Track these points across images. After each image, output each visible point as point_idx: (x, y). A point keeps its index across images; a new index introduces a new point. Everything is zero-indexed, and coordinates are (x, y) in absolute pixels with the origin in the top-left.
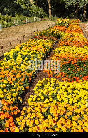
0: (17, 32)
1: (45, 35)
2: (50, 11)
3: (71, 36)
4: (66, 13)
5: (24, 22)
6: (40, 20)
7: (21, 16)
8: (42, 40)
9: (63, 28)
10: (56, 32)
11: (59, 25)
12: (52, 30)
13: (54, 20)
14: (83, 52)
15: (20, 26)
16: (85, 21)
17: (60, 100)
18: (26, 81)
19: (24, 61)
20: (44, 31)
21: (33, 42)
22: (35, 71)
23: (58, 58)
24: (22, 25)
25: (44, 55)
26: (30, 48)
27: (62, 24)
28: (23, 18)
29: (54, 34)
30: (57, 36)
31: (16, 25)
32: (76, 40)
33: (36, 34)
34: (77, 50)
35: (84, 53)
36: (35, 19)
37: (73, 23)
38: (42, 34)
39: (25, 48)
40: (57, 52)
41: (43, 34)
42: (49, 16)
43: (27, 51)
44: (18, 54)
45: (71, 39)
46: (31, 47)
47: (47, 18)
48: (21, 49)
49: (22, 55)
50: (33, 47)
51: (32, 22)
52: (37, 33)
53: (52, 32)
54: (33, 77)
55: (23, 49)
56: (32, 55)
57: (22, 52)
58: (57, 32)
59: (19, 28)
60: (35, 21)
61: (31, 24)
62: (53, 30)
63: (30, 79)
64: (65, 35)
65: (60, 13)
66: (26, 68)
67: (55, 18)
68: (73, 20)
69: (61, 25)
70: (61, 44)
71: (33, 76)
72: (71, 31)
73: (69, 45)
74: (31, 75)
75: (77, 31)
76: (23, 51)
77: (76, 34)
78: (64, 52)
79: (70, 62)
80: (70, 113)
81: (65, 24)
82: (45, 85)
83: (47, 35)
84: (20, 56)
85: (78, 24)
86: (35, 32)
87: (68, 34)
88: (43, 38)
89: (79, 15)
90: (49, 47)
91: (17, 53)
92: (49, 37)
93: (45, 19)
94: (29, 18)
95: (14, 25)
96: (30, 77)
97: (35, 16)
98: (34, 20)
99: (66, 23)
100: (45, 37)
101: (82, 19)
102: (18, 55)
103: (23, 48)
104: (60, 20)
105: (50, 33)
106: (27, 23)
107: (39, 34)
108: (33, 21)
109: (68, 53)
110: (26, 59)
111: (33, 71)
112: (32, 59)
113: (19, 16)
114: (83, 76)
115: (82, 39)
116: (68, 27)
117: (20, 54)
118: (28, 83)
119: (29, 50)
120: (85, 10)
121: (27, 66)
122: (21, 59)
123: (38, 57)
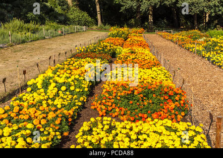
0: (48, 47)
1: (92, 52)
2: (99, 17)
3: (132, 52)
4: (123, 19)
5: (59, 33)
6: (84, 30)
7: (55, 24)
8: (89, 59)
9: (119, 41)
10: (108, 47)
11: (113, 37)
12: (102, 45)
13: (105, 29)
14: (152, 76)
15: (53, 39)
18: (64, 123)
19: (59, 92)
20: (90, 46)
21: (74, 63)
22: (77, 107)
23: (113, 85)
24: (56, 38)
25: (91, 82)
26: (69, 71)
27: (118, 35)
28: (58, 28)
29: (106, 50)
30: (110, 54)
31: (47, 37)
32: (140, 58)
33: (78, 51)
34: (141, 74)
35: (152, 78)
36: (77, 28)
37: (134, 34)
38: (87, 51)
39: (62, 71)
41: (89, 50)
42: (97, 24)
43: (64, 76)
44: (51, 81)
45: (131, 57)
46: (71, 70)
47: (95, 27)
48: (56, 74)
49: (56, 82)
50: (74, 70)
51: (72, 33)
52: (80, 49)
53: (103, 47)
54: (75, 117)
55: (58, 73)
56: (73, 83)
57: (57, 79)
58: (110, 46)
59: (51, 42)
60: (77, 32)
61: (70, 36)
62: (105, 43)
63: (70, 120)
64: (124, 51)
66: (64, 103)
67: (107, 27)
68: (134, 29)
71: (75, 115)
72: (132, 45)
74: (72, 113)
75: (140, 46)
76: (58, 76)
77: (139, 49)
79: (132, 91)
81: (123, 36)
82: (94, 129)
83: (95, 51)
84: (53, 84)
85: (142, 35)
86: (77, 48)
87: (127, 49)
88: (89, 57)
89: (143, 22)
91: (49, 79)
92: (98, 55)
93: (92, 29)
94: (67, 27)
95: (44, 38)
96: (70, 116)
97: (76, 25)
98: (74, 29)
99: (124, 33)
100: (93, 55)
101: (147, 28)
102: (50, 84)
103: (57, 71)
104: (114, 30)
105: (100, 49)
106: (64, 35)
107: (82, 50)
108: (73, 31)
110: (63, 88)
111: (74, 108)
112: (72, 88)
113: (52, 24)
114: (154, 112)
115: (148, 57)
116: (127, 39)
117: (54, 82)
118: (67, 127)
119: (68, 75)
120: (150, 14)
121: (65, 100)
122: (56, 89)
123: (83, 85)
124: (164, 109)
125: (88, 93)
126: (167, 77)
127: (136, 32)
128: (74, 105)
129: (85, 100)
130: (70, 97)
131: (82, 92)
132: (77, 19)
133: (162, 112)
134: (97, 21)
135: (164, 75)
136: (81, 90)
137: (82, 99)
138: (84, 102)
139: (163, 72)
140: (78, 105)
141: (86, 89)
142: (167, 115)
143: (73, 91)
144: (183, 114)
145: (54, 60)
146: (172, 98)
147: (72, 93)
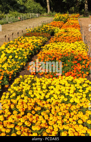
0: (9, 30)
1: (38, 32)
2: (48, 6)
3: (66, 32)
4: (66, 8)
5: (19, 19)
6: (37, 16)
7: (16, 13)
8: (34, 37)
9: (60, 24)
10: (49, 28)
11: (56, 21)
12: (44, 27)
14: (73, 48)
15: (14, 23)
16: (86, 15)
17: (32, 96)
18: (5, 79)
19: (8, 59)
20: (36, 28)
21: (22, 40)
22: (17, 69)
23: (44, 54)
24: (15, 23)
25: (31, 52)
26: (16, 46)
28: (18, 15)
29: (47, 30)
30: (50, 33)
31: (10, 22)
32: (70, 36)
33: (27, 31)
34: (66, 46)
36: (31, 15)
37: (72, 18)
38: (34, 31)
39: (12, 46)
40: (45, 49)
41: (35, 31)
42: (47, 12)
43: (12, 49)
45: (64, 35)
46: (18, 44)
47: (45, 14)
48: (7, 47)
49: (6, 53)
50: (20, 45)
51: (28, 19)
52: (29, 30)
53: (45, 28)
54: (15, 76)
55: (8, 47)
56: (17, 53)
57: (7, 51)
58: (50, 28)
59: (12, 26)
60: (32, 18)
61: (26, 21)
62: (46, 26)
63: (10, 77)
64: (59, 31)
65: (60, 8)
66: (9, 66)
67: (54, 13)
68: (73, 15)
69: (59, 20)
70: (52, 41)
71: (14, 74)
72: (68, 26)
73: (60, 41)
74: (12, 73)
75: (74, 27)
76: (9, 49)
77: (72, 29)
78: (53, 48)
80: (38, 108)
81: (63, 20)
82: (21, 83)
83: (40, 31)
84: (4, 54)
85: (78, 19)
86: (27, 29)
87: (63, 29)
88: (35, 35)
89: (81, 9)
90: (39, 45)
91: (2, 51)
92: (41, 34)
93: (43, 15)
94: (25, 15)
95: (7, 23)
96: (10, 75)
99: (64, 18)
100: (38, 34)
101: (84, 14)
102: (2, 54)
103: (9, 46)
104: (57, 15)
105: (43, 30)
106: (22, 20)
107: (30, 31)
108: (29, 17)
109: (57, 49)
110: (10, 57)
111: (15, 70)
112: (16, 57)
113: (14, 13)
114: (66, 72)
115: (76, 35)
116: (66, 22)
117: (4, 53)
118: (7, 82)
119: (15, 48)
120: (86, 3)
121: (10, 65)
122: (6, 57)
123: (23, 55)
124: (74, 70)
125: (27, 60)
126: (84, 48)
127: (73, 17)
128: (16, 68)
129: (25, 65)
130: (14, 62)
131: (23, 59)
132: (33, 9)
133: (72, 72)
134: (47, 10)
135: (82, 47)
136: (22, 58)
137: (22, 64)
138: (24, 66)
139: (82, 45)
140: (18, 68)
141: (26, 57)
142: (76, 74)
143: (17, 58)
144: (87, 73)
145: (9, 38)
146: (81, 62)
147: (16, 60)
